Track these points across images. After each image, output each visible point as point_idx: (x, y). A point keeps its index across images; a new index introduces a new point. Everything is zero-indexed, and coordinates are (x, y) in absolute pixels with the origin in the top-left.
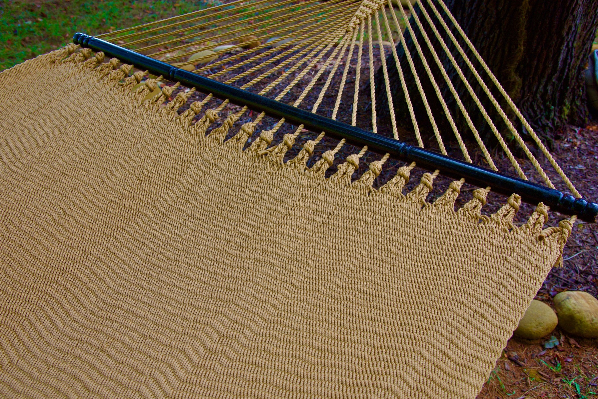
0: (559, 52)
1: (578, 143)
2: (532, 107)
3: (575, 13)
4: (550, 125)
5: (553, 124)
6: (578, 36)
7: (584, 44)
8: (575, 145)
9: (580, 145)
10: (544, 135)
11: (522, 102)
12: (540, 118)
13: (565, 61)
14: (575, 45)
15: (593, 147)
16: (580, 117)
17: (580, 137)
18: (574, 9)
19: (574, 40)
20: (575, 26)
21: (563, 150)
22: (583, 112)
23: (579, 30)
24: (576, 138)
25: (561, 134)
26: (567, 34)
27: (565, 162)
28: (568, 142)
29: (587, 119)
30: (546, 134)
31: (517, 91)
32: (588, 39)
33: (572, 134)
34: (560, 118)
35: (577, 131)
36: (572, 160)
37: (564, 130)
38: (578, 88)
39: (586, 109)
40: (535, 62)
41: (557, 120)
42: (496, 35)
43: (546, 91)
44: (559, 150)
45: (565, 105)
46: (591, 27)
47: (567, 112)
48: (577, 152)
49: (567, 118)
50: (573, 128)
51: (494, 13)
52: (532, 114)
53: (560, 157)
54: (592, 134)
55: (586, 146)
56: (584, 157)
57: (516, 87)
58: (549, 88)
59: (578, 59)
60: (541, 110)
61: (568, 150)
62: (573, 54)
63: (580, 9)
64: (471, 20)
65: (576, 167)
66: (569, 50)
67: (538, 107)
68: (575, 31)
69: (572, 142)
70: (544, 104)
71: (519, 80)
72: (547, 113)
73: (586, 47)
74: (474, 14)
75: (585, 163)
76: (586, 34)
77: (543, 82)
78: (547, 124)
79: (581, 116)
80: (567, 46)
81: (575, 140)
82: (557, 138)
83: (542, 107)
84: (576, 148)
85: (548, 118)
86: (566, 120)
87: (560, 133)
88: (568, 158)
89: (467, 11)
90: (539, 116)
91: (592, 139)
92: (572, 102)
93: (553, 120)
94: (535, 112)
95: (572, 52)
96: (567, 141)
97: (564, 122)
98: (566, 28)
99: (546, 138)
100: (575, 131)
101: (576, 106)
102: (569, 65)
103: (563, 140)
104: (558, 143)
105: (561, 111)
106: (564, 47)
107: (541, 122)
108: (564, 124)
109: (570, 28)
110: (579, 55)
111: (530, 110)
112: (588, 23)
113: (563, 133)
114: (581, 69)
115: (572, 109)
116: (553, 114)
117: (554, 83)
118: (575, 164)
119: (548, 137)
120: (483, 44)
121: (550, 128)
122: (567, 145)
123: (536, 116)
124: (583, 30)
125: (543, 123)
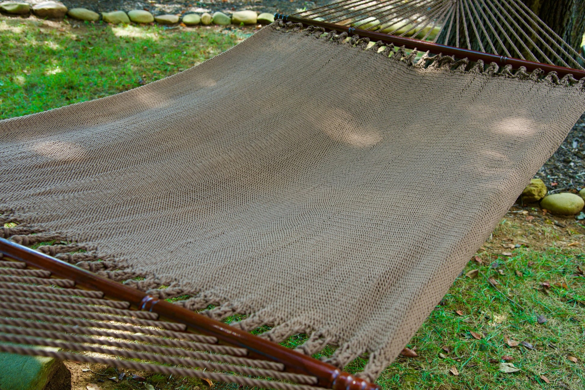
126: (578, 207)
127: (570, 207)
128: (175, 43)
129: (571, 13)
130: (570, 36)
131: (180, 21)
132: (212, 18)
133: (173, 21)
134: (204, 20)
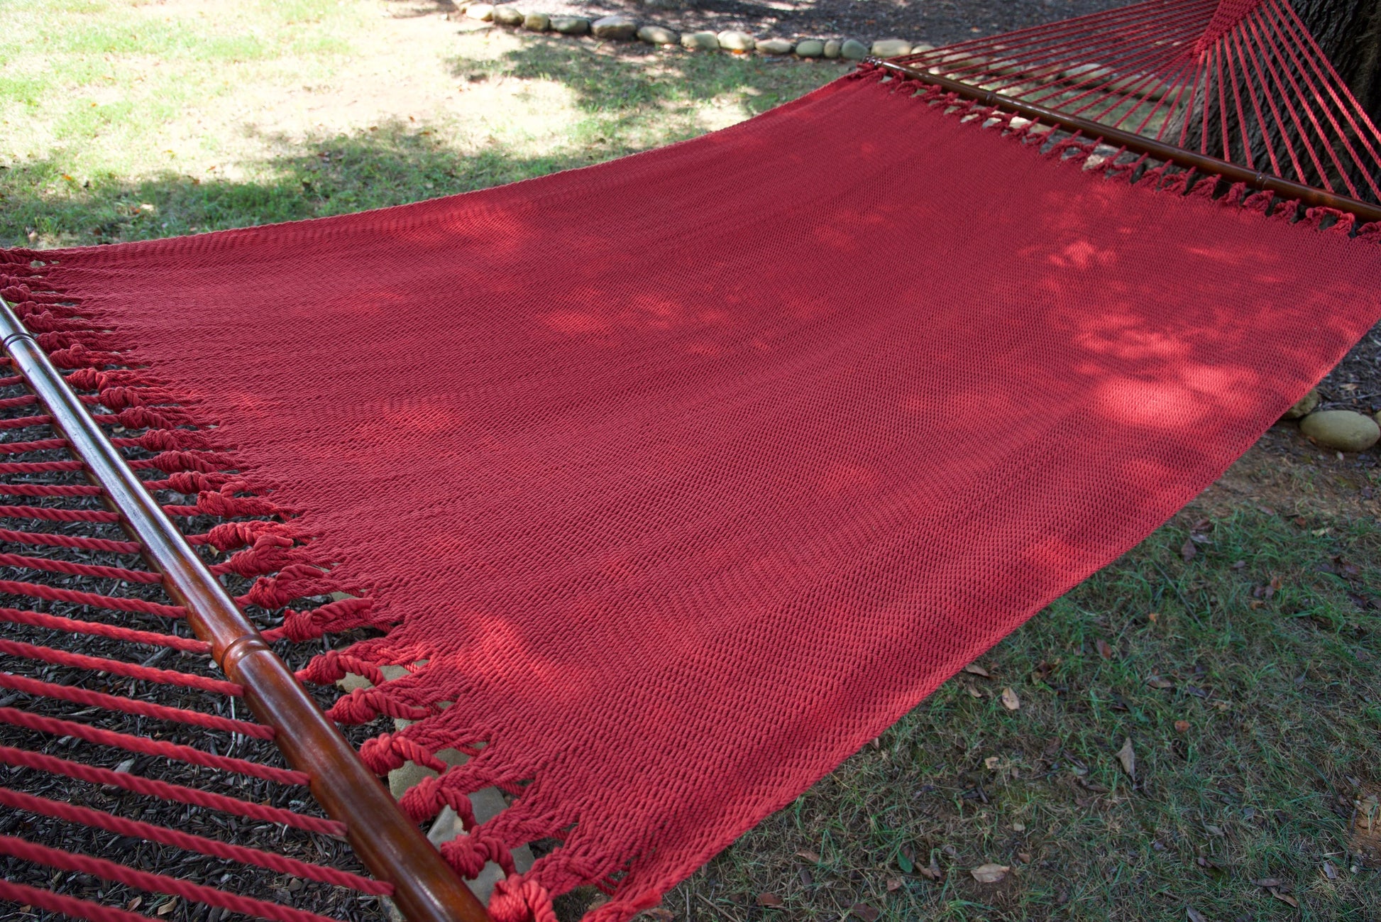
126: (1366, 440)
127: (1351, 439)
128: (774, 83)
131: (792, 51)
132: (840, 48)
133: (782, 51)
134: (828, 51)
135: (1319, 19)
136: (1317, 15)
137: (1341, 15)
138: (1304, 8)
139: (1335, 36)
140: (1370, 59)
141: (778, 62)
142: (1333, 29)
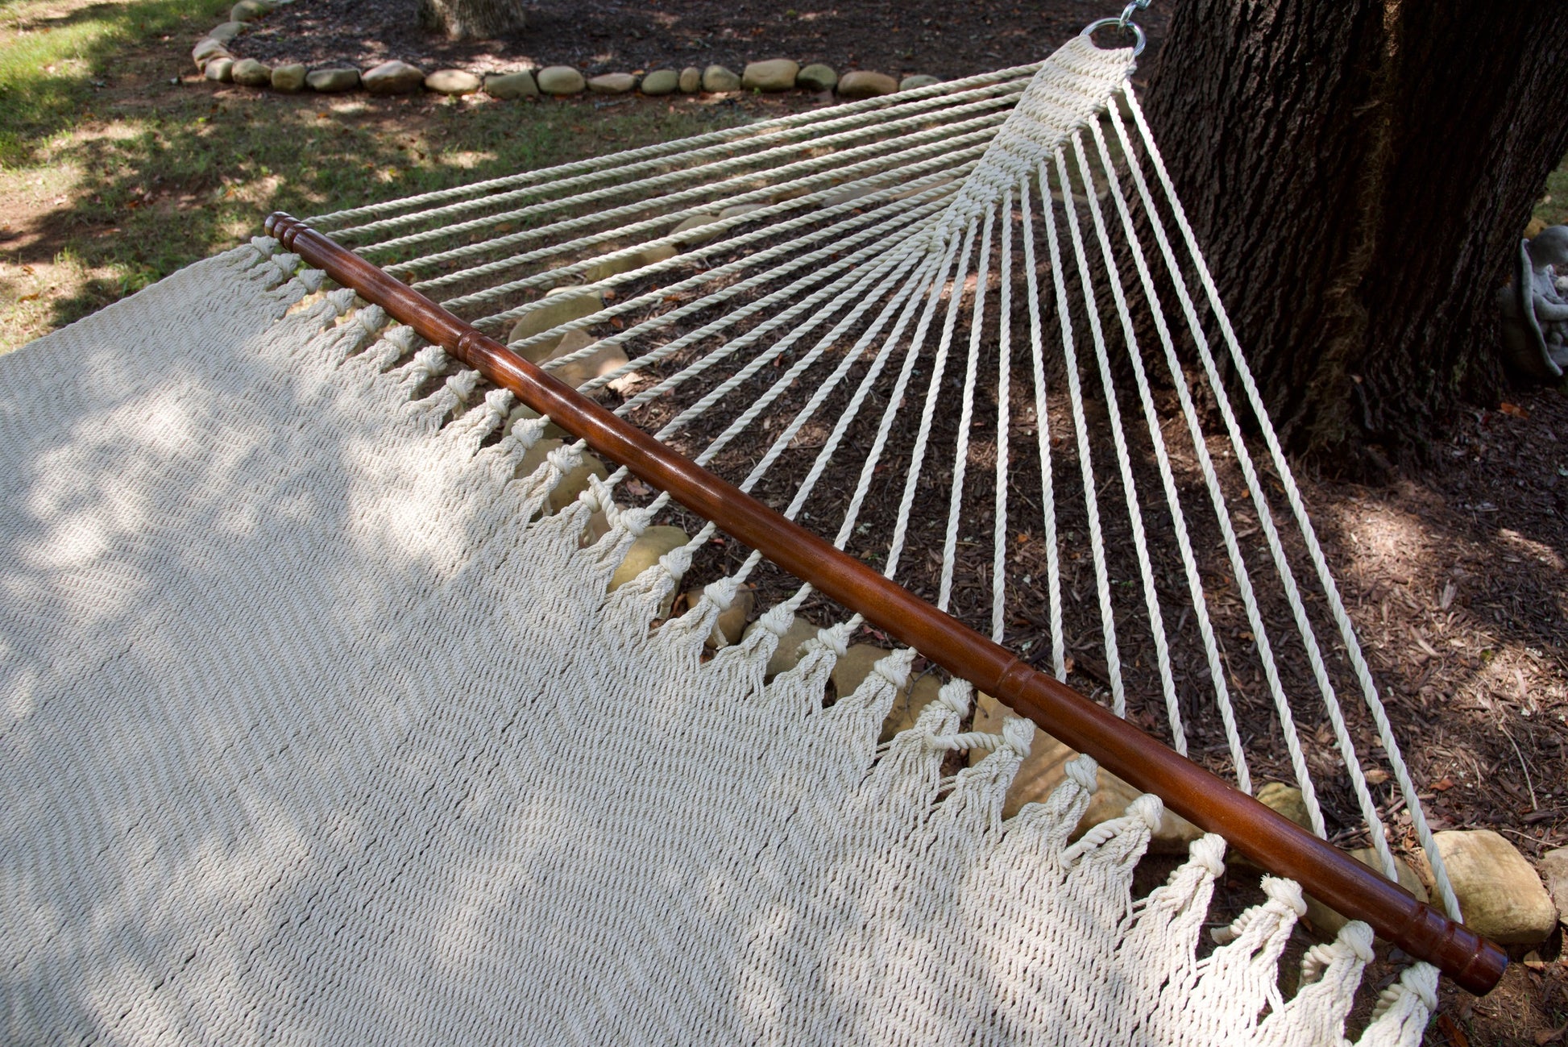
0: (1454, 256)
1: (1483, 448)
2: (1387, 370)
3: (1495, 171)
4: (1425, 410)
5: (1431, 407)
6: (1497, 219)
7: (1507, 234)
8: (1477, 453)
9: (1487, 452)
10: (1411, 432)
11: (1366, 360)
12: (1404, 396)
13: (1466, 274)
14: (1490, 238)
15: (1514, 457)
16: (1485, 387)
17: (1485, 434)
18: (1493, 163)
19: (1490, 228)
20: (1494, 198)
21: (1450, 464)
22: (1493, 376)
23: (1501, 207)
24: (1478, 436)
25: (1445, 427)
26: (1476, 216)
27: (1454, 494)
28: (1460, 444)
29: (1499, 390)
30: (1416, 430)
31: (1356, 337)
32: (1517, 226)
33: (1469, 424)
34: (1445, 390)
35: (1480, 420)
36: (1468, 488)
37: (1452, 418)
38: (1487, 326)
39: (1500, 368)
40: (1401, 276)
41: (1439, 396)
42: (1314, 213)
43: (1420, 336)
44: (1442, 465)
45: (1457, 362)
46: (1527, 199)
47: (1459, 375)
48: (1480, 469)
49: (1458, 388)
50: (1471, 409)
51: (1312, 165)
52: (1388, 385)
53: (1443, 482)
54: (1510, 424)
55: (1500, 453)
56: (1495, 482)
57: (1356, 328)
58: (1429, 331)
59: (1492, 265)
60: (1407, 378)
61: (1460, 464)
62: (1484, 258)
63: (1508, 162)
64: (1257, 177)
65: (1479, 507)
66: (1477, 249)
67: (1402, 371)
68: (1493, 211)
69: (1470, 446)
70: (1415, 365)
71: (1363, 313)
72: (1419, 384)
73: (1510, 241)
74: (1264, 164)
75: (1498, 495)
76: (1514, 215)
77: (1416, 319)
78: (1420, 408)
79: (1489, 384)
80: (1473, 242)
81: (1476, 441)
82: (1438, 435)
83: (1410, 371)
84: (1477, 459)
85: (1420, 394)
86: (1456, 393)
87: (1444, 423)
88: (1461, 485)
89: (1248, 156)
90: (1403, 391)
91: (1513, 437)
92: (1473, 355)
93: (1432, 399)
94: (1393, 381)
95: (1482, 254)
96: (1458, 443)
97: (1453, 397)
98: (1474, 204)
99: (1414, 439)
100: (1476, 419)
101: (1480, 363)
102: (1476, 279)
103: (1450, 440)
104: (1440, 449)
105: (1449, 376)
106: (1466, 245)
107: (1406, 403)
108: (1452, 403)
109: (1483, 203)
110: (1495, 258)
111: (1384, 377)
112: (1522, 191)
113: (1451, 425)
114: (1496, 285)
115: (1470, 370)
116: (1432, 386)
117: (1439, 320)
118: (1477, 498)
119: (1420, 436)
120: (1284, 232)
121: (1424, 416)
122: (1458, 453)
123: (1397, 389)
124: (1509, 206)
125: (1411, 405)
129: (1493, 183)
130: (1483, 245)
131: (636, 87)
132: (701, 78)
133: (620, 89)
134: (685, 84)
135: (1289, 74)
136: (1282, 67)
137: (1322, 70)
138: (1260, 55)
139: (1317, 105)
140: (1380, 145)
141: (615, 106)
142: (1312, 94)
